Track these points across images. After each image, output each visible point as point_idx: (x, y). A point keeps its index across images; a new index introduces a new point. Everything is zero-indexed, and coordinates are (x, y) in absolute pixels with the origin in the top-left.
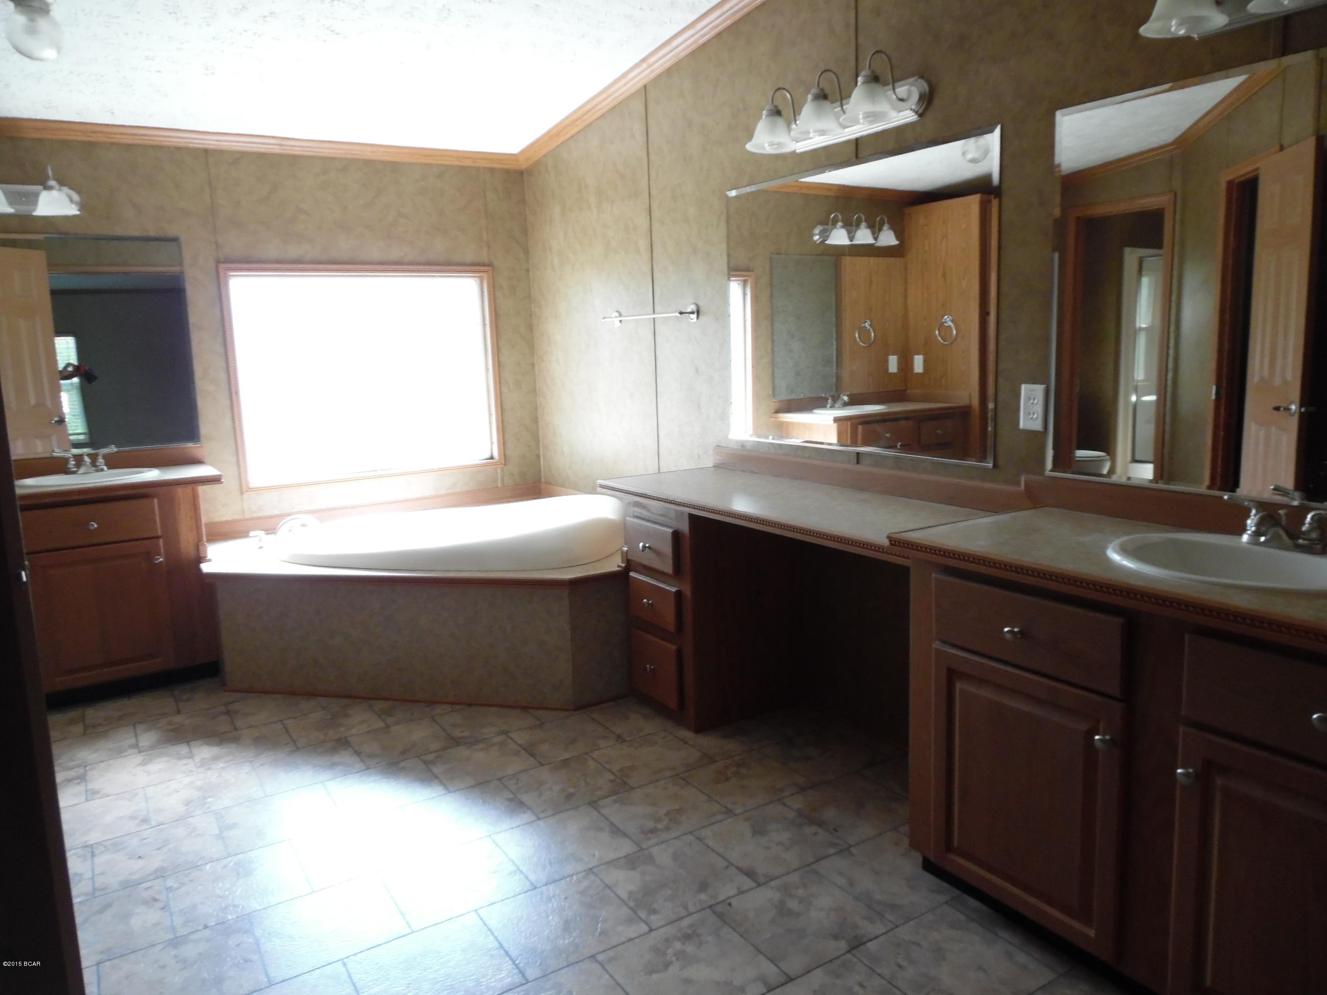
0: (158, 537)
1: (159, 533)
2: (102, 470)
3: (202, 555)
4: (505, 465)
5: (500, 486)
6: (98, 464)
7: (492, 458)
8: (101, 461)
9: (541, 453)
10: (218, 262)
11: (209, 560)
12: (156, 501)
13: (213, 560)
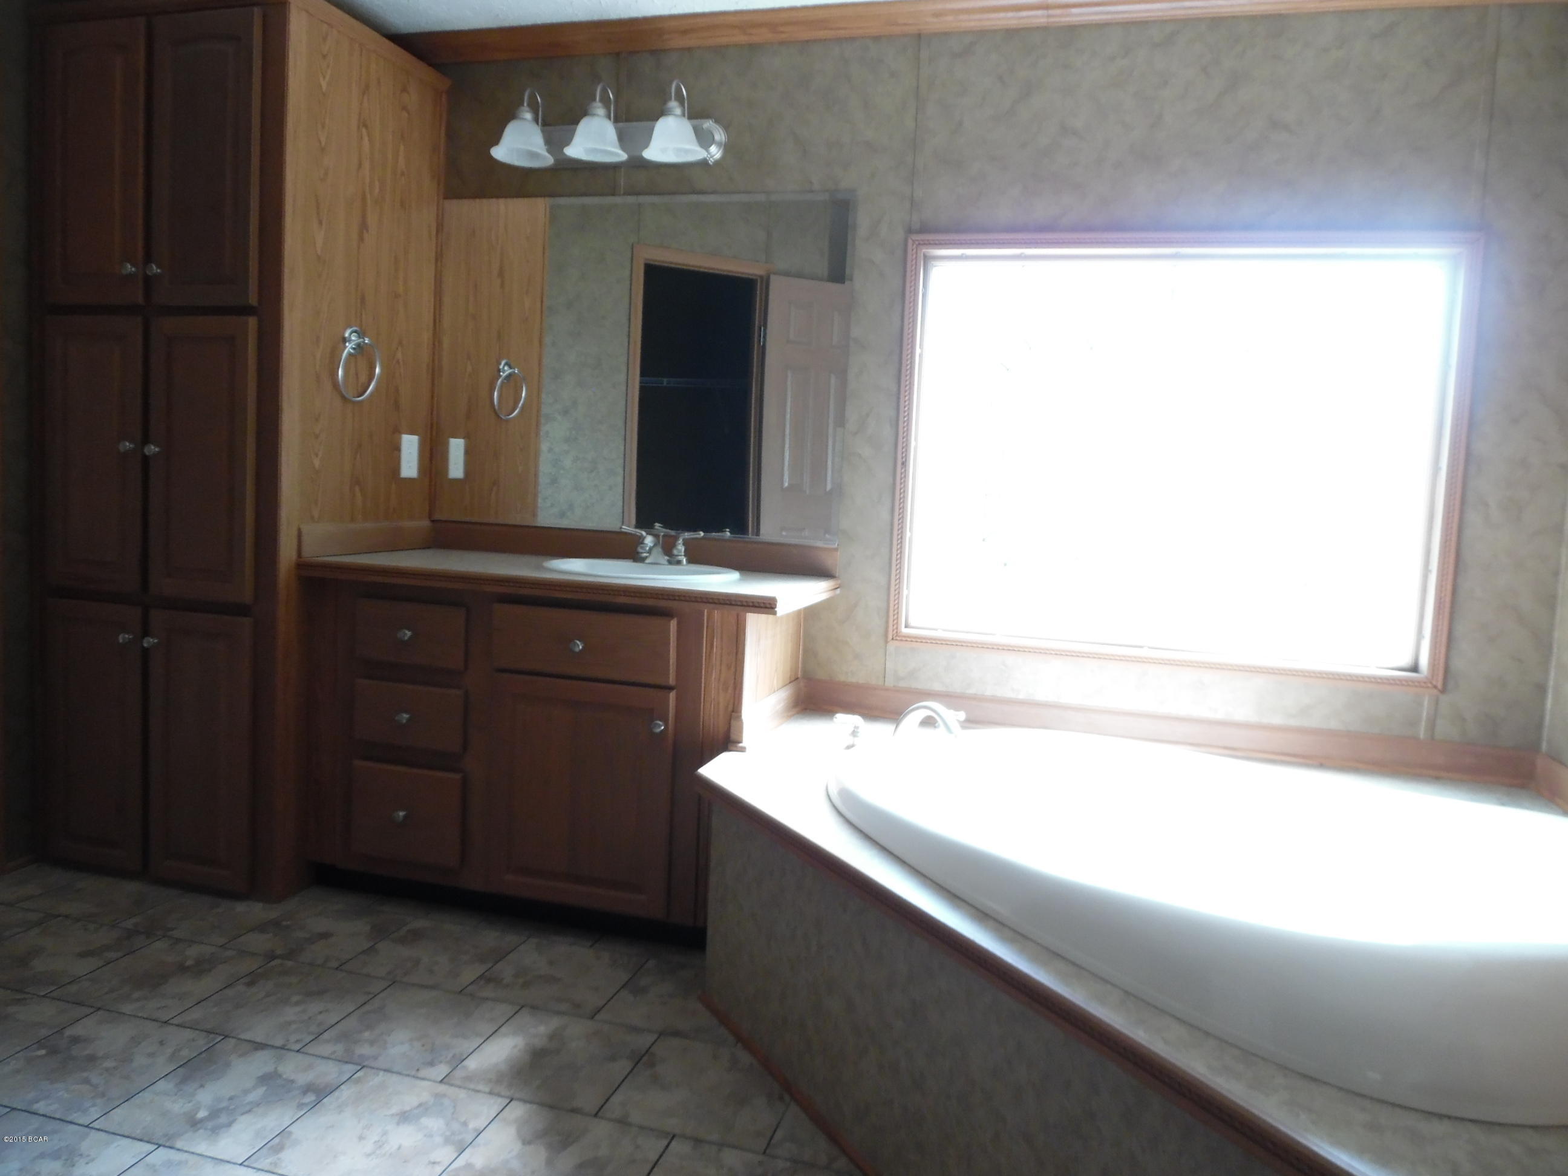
0: (671, 688)
1: (672, 681)
2: (679, 562)
3: (733, 737)
4: (1443, 691)
5: (1422, 736)
6: (675, 552)
7: (1415, 668)
8: (681, 548)
9: (1551, 683)
10: (910, 231)
11: (743, 750)
12: (673, 624)
13: (747, 750)
